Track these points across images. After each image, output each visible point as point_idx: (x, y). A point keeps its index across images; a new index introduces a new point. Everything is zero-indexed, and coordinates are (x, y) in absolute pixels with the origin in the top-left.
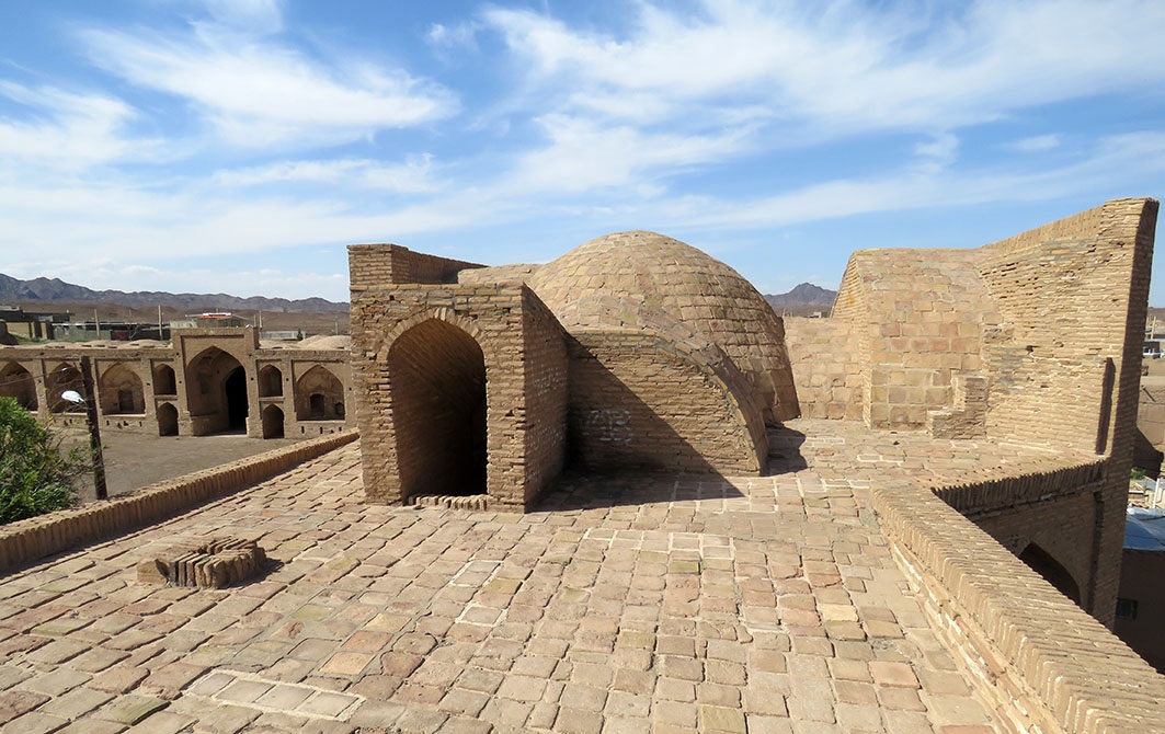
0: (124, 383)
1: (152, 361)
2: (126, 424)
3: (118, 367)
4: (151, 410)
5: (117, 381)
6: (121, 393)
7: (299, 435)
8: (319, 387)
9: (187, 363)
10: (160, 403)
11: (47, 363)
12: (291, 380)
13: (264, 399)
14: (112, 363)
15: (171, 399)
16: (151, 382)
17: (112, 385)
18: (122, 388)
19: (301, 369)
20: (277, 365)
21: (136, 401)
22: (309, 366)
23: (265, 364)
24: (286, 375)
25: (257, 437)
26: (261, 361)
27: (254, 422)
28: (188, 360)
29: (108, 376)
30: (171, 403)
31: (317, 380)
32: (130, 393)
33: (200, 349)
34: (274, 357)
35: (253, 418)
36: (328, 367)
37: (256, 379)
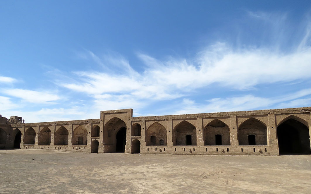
0: (81, 134)
1: (92, 124)
2: (79, 148)
3: (79, 127)
4: (89, 143)
5: (79, 133)
6: (79, 138)
7: (147, 151)
8: (154, 133)
9: (105, 124)
10: (93, 140)
11: (56, 127)
12: (144, 129)
13: (133, 137)
14: (78, 125)
15: (97, 138)
16: (91, 132)
17: (77, 134)
18: (80, 136)
19: (149, 124)
20: (139, 123)
21: (84, 141)
22: (152, 123)
23: (134, 123)
24: (143, 127)
25: (129, 153)
26: (133, 122)
27: (128, 147)
28: (105, 122)
29: (76, 131)
30: (97, 139)
31: (154, 130)
32: (82, 138)
33: (111, 118)
34: (139, 120)
35: (128, 145)
36: (161, 122)
37: (130, 129)
